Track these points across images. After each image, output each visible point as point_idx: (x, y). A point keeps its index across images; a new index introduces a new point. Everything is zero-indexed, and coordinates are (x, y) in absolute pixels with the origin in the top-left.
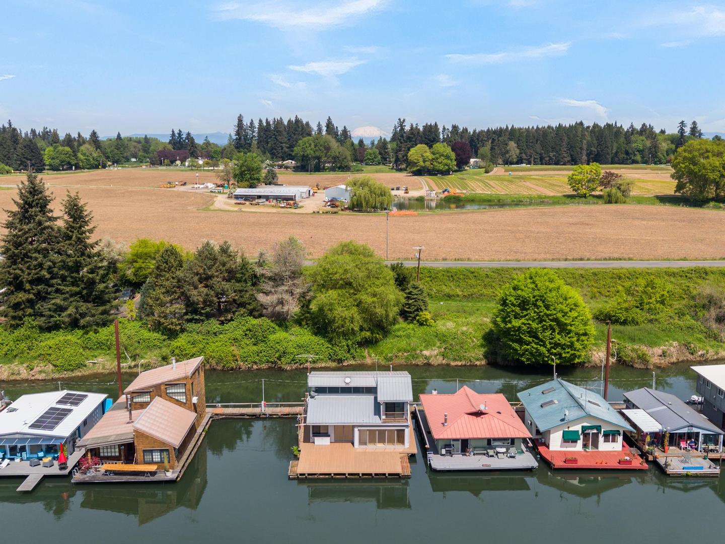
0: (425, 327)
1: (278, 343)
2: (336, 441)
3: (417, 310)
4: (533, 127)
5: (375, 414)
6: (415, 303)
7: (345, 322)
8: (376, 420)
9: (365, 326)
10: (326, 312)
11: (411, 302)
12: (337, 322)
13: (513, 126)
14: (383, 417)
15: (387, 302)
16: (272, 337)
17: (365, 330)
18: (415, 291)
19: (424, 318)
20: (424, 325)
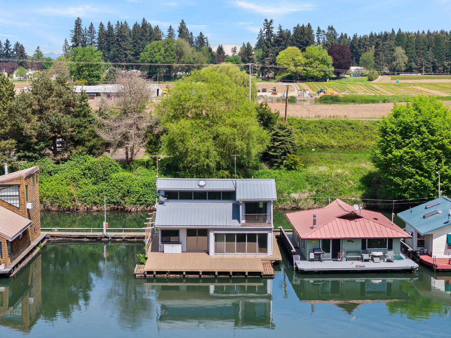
0: (294, 171)
1: (121, 181)
2: (188, 251)
3: (284, 154)
4: (423, 32)
5: (234, 218)
6: (282, 146)
7: (199, 157)
8: (235, 224)
9: (223, 163)
10: (177, 143)
11: (277, 144)
12: (190, 156)
13: (400, 30)
14: (243, 221)
15: (248, 134)
16: (114, 175)
17: (223, 169)
18: (282, 132)
19: (293, 160)
20: (293, 169)
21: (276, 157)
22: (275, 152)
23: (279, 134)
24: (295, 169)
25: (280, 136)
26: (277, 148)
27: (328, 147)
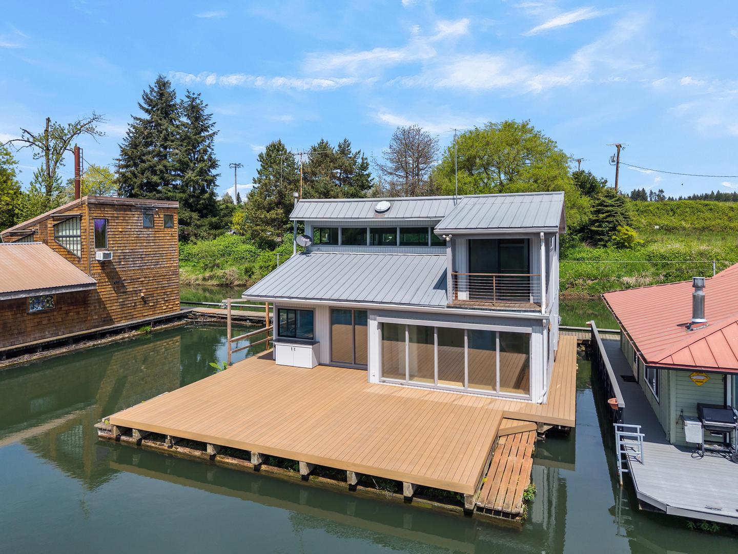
0: (627, 250)
3: (614, 228)
6: (610, 219)
11: (602, 216)
18: (610, 202)
19: (626, 234)
20: (626, 247)
21: (602, 233)
22: (600, 226)
23: (605, 204)
24: (630, 247)
25: (607, 206)
26: (603, 222)
27: (677, 229)
